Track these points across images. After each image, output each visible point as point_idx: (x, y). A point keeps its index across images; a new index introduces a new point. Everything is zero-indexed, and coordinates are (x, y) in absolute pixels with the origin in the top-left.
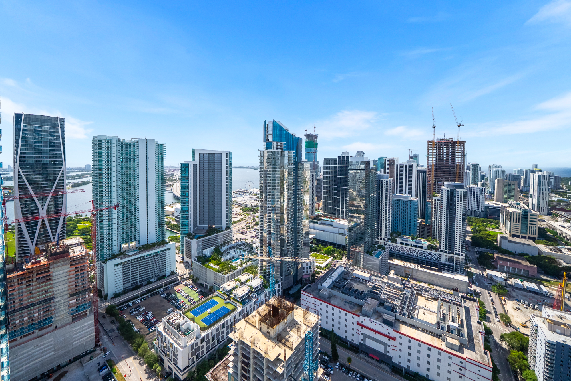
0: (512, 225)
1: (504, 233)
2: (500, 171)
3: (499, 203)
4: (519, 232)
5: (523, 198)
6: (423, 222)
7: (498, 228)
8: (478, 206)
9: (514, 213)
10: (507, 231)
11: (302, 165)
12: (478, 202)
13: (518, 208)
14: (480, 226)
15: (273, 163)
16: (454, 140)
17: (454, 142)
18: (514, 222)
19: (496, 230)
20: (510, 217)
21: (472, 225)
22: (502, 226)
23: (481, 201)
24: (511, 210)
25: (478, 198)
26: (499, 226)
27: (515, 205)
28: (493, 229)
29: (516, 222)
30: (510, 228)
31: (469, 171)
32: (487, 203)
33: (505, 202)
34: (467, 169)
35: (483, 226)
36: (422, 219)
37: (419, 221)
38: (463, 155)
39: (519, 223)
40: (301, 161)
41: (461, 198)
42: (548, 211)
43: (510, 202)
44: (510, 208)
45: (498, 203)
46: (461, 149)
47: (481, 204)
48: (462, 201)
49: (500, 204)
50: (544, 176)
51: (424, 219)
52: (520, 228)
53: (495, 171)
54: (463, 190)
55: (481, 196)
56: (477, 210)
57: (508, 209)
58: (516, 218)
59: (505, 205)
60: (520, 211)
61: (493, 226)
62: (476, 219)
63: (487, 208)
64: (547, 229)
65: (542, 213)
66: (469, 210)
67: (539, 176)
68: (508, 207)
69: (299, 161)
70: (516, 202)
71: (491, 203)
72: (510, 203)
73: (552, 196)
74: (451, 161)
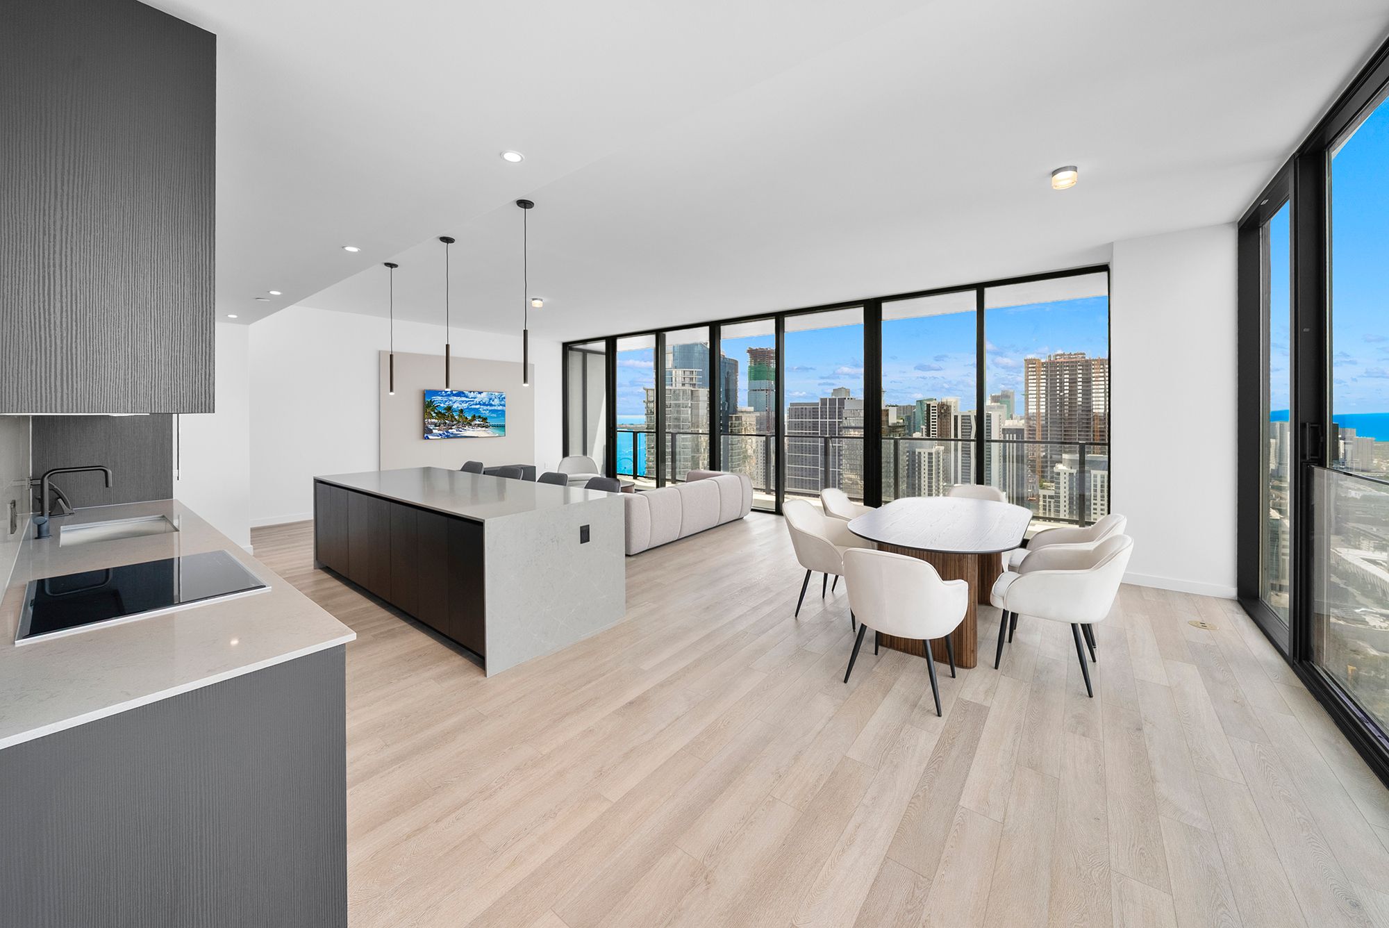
11: (738, 418)
15: (675, 415)
16: (1088, 357)
17: (1087, 361)
40: (735, 411)
69: (731, 411)
74: (1080, 405)
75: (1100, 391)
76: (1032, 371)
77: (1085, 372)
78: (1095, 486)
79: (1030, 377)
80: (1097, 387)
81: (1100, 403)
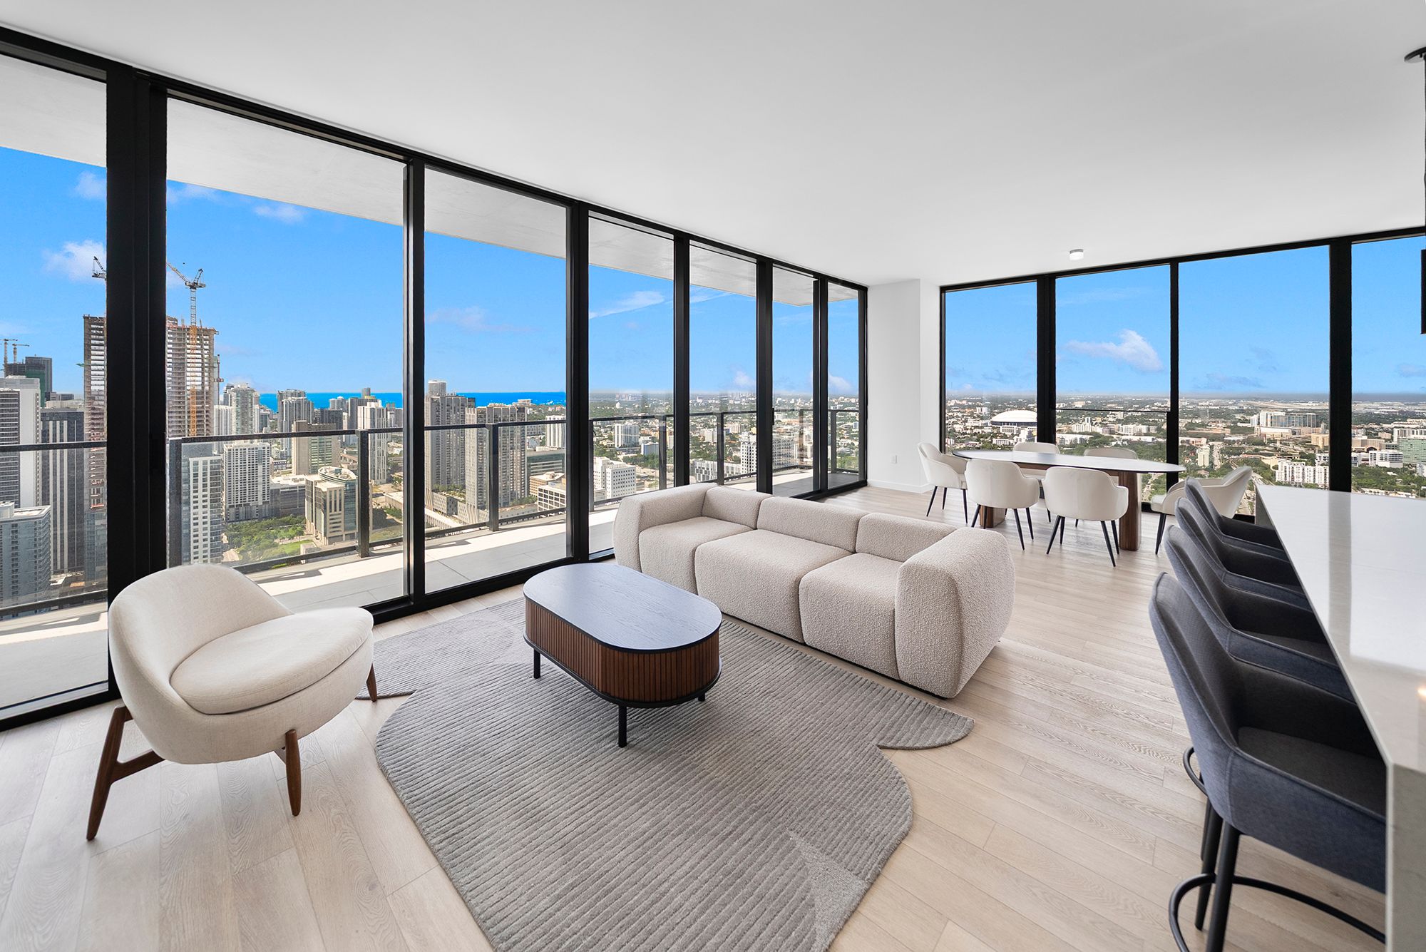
0: (328, 517)
1: (314, 539)
2: (303, 405)
3: (302, 476)
4: (342, 529)
5: (348, 457)
6: (77, 579)
7: (301, 533)
8: (254, 495)
9: (331, 491)
10: (319, 534)
12: (254, 482)
13: (339, 481)
14: (260, 540)
16: (180, 325)
17: (179, 329)
18: (331, 512)
19: (297, 539)
20: (324, 504)
21: (239, 544)
22: (310, 526)
23: (260, 480)
24: (324, 487)
25: (253, 471)
26: (304, 528)
27: (333, 475)
28: (292, 537)
29: (335, 511)
30: (325, 526)
31: (228, 407)
32: (274, 480)
33: (314, 472)
34: (225, 403)
35: (268, 537)
36: (70, 571)
37: (60, 582)
38: (210, 366)
39: (340, 510)
41: (204, 480)
42: (388, 474)
43: (322, 470)
44: (323, 484)
45: (299, 477)
46: (202, 349)
47: (260, 488)
48: (209, 488)
49: (304, 479)
50: (379, 410)
51: (80, 569)
52: (342, 520)
53: (290, 405)
54: (208, 459)
55: (260, 467)
56: (251, 504)
57: (319, 486)
58: (335, 501)
59: (313, 478)
60: (342, 485)
61: (291, 532)
62: (251, 525)
63: (275, 493)
64: (386, 508)
65: (379, 481)
66: (233, 506)
67: (372, 410)
68: (319, 482)
70: (334, 468)
71: (284, 480)
72: (323, 472)
73: (393, 447)
74: (170, 381)
75: (197, 365)
76: (97, 334)
77: (176, 342)
78: (196, 475)
79: (93, 342)
80: (193, 361)
81: (197, 379)
